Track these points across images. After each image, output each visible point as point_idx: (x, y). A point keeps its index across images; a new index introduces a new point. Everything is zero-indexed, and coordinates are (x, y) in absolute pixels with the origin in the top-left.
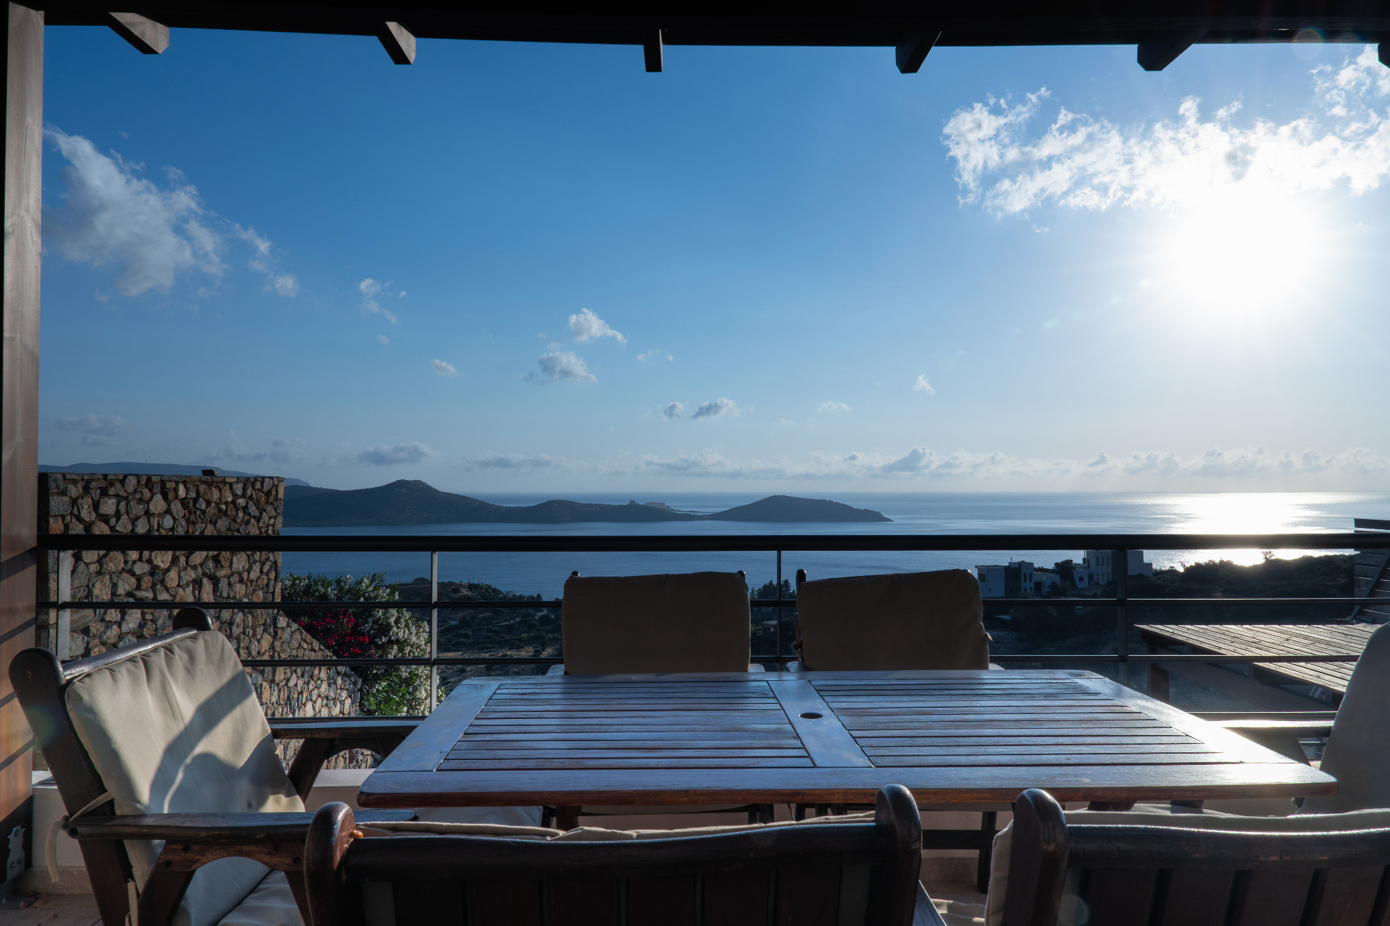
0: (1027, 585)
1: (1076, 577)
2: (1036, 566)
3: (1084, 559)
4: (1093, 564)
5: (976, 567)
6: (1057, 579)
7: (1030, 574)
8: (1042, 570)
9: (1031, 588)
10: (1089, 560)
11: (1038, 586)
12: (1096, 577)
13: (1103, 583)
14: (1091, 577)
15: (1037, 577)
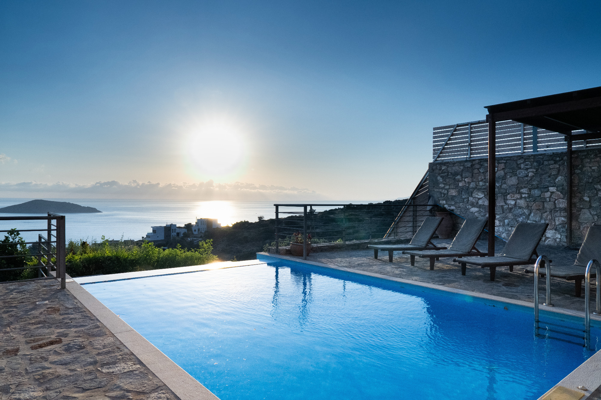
0: (174, 234)
1: (193, 229)
2: (177, 226)
3: (196, 223)
4: (199, 225)
5: (152, 227)
6: (186, 230)
7: (175, 229)
8: (180, 228)
9: (175, 235)
10: (198, 223)
11: (178, 234)
12: (201, 230)
13: (203, 232)
14: (199, 230)
15: (178, 231)
